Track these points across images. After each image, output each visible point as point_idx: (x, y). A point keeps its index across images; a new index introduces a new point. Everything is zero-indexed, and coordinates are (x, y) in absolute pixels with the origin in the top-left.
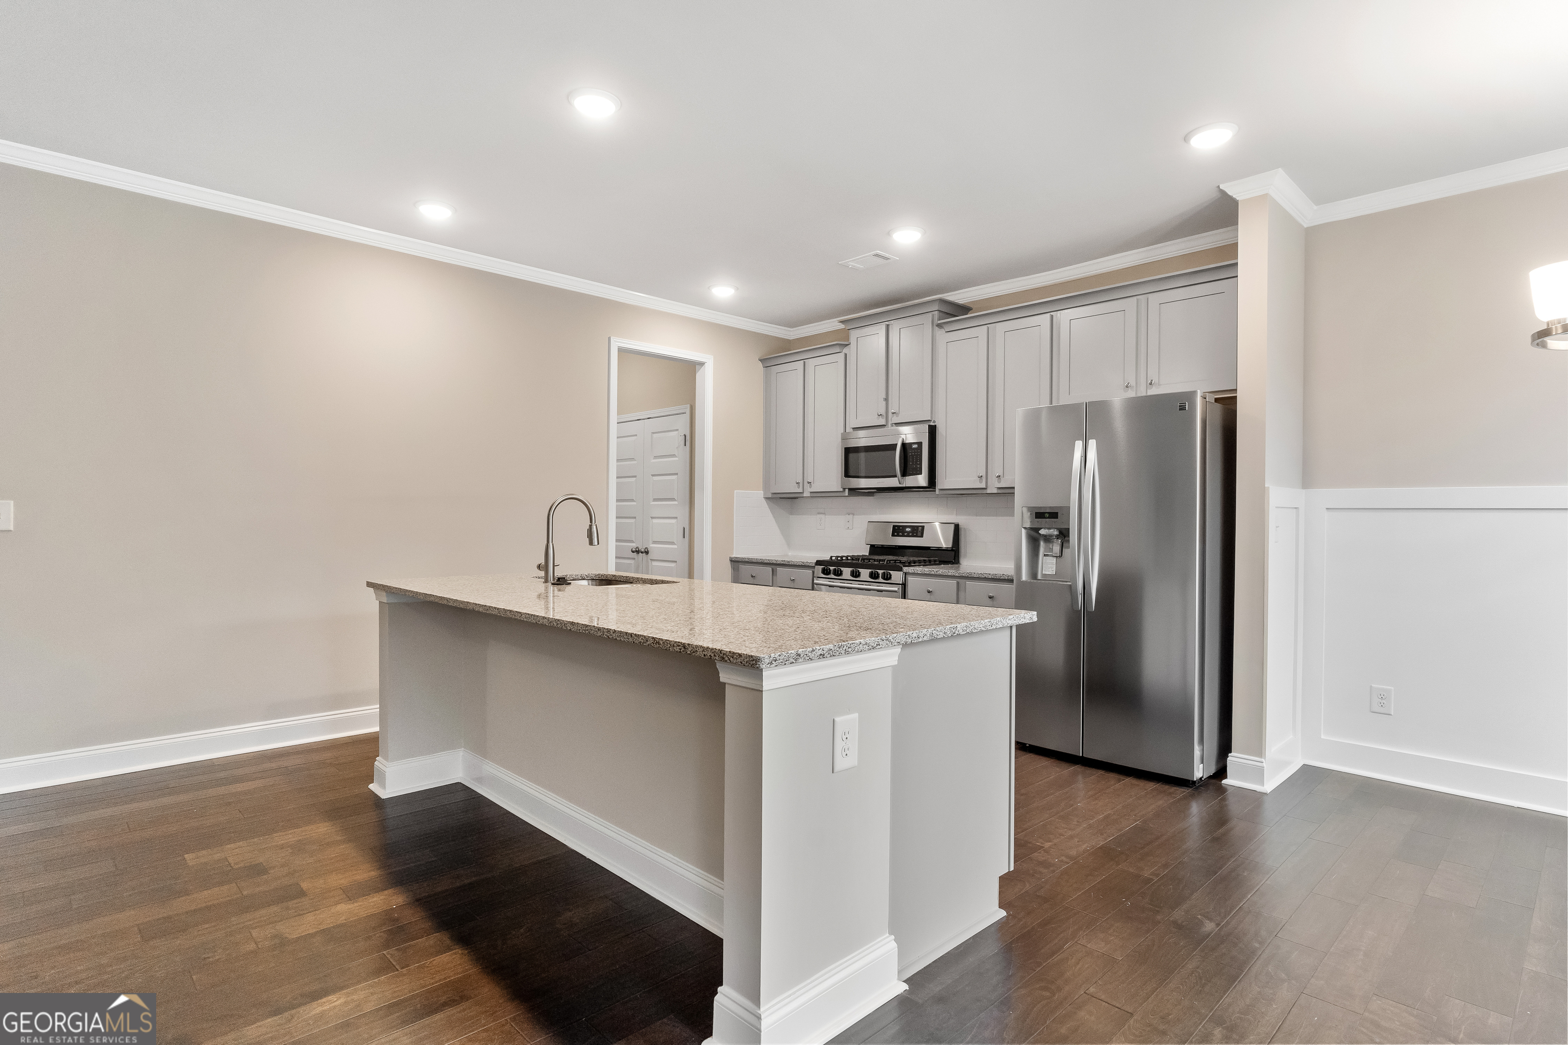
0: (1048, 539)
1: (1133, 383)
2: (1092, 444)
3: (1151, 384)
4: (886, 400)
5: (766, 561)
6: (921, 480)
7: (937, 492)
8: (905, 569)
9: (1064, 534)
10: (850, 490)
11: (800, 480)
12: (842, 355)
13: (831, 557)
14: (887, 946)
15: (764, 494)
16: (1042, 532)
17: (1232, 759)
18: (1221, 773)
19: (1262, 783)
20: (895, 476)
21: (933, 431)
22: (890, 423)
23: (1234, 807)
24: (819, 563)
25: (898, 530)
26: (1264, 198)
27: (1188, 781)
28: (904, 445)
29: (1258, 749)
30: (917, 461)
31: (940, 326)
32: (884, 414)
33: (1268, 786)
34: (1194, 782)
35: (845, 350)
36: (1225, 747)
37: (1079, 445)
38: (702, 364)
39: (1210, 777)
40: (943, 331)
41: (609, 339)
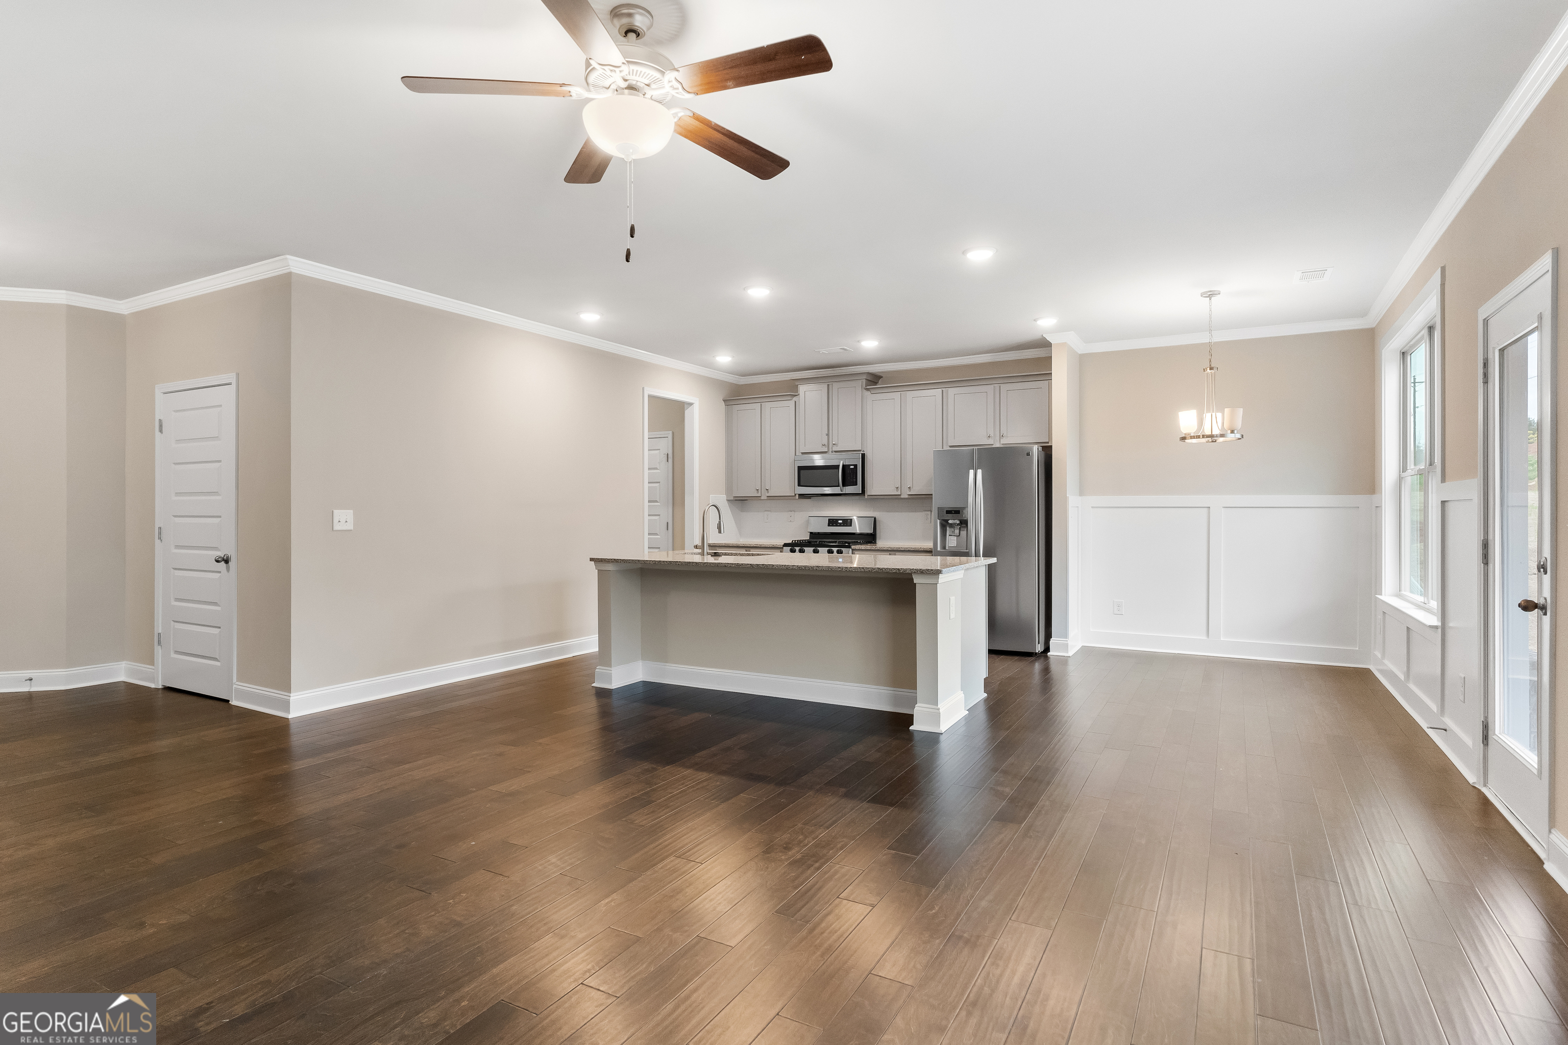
0: (952, 526)
1: (992, 435)
2: (979, 472)
3: (1002, 436)
4: (828, 435)
5: (741, 546)
6: (857, 489)
7: (866, 497)
8: (853, 547)
9: (964, 523)
10: (799, 495)
11: (758, 488)
12: (792, 403)
13: (793, 541)
14: (960, 695)
15: (727, 497)
16: (950, 522)
17: (1052, 641)
18: (1047, 649)
19: (1067, 651)
20: (838, 486)
21: (863, 456)
22: (831, 450)
23: (1054, 667)
24: (786, 545)
25: (833, 522)
26: (1064, 344)
27: (1033, 653)
28: (844, 466)
29: (1065, 635)
30: (853, 477)
31: (867, 389)
32: (826, 444)
33: (1070, 653)
34: (1036, 653)
35: (795, 399)
36: (1048, 636)
37: (972, 472)
38: (691, 404)
39: (1042, 652)
40: (868, 393)
41: (643, 388)
